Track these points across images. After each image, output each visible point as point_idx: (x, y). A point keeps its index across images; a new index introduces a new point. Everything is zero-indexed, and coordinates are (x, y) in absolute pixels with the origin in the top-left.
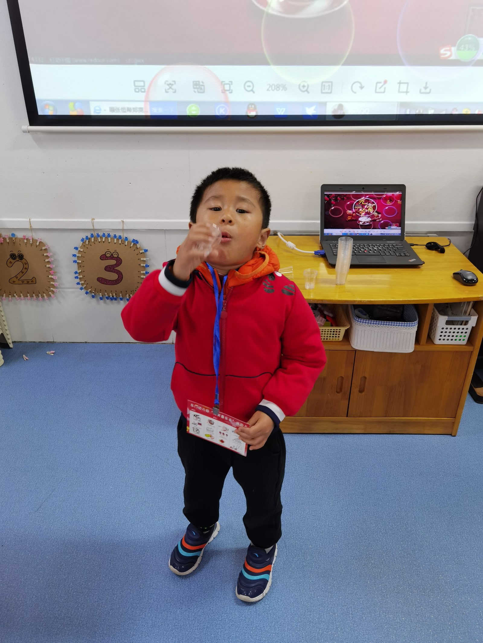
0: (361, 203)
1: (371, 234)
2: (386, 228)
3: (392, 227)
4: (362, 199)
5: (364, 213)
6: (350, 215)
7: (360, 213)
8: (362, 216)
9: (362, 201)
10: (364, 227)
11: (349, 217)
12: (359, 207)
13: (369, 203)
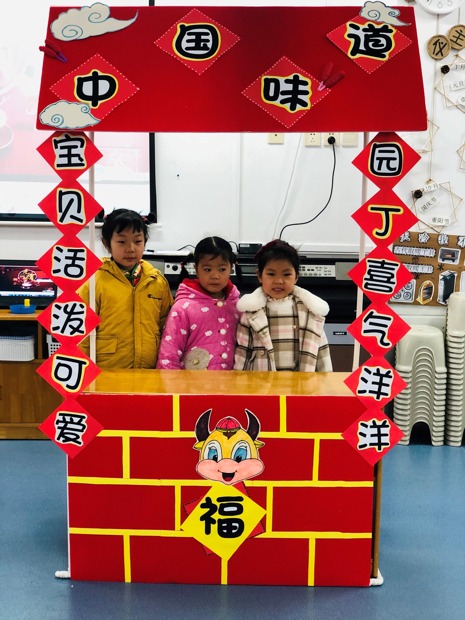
0: (25, 273)
1: (31, 295)
2: (43, 291)
3: (48, 291)
4: (26, 271)
5: (26, 281)
6: (15, 281)
7: (23, 280)
8: (25, 282)
9: (25, 272)
10: (26, 290)
11: (14, 283)
12: (23, 276)
13: (30, 273)
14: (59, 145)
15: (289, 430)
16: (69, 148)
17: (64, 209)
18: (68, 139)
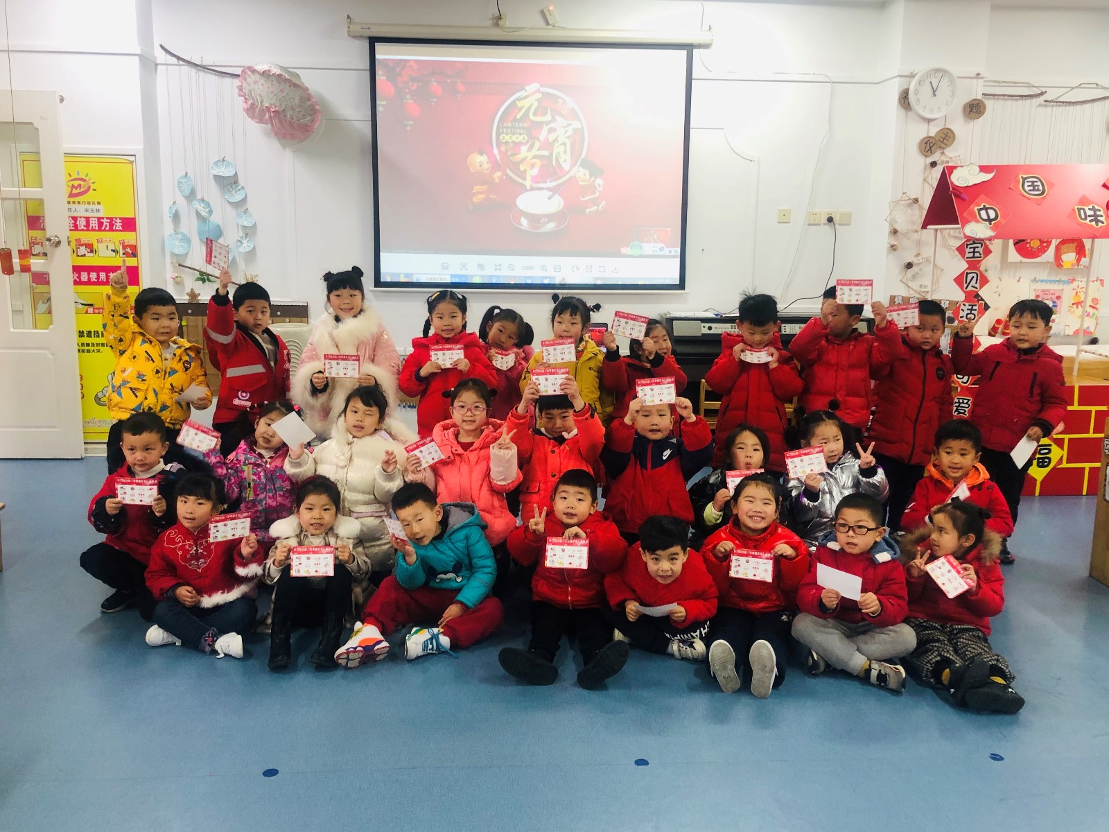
14: (969, 246)
15: (1080, 404)
16: (974, 248)
17: (968, 282)
18: (974, 243)
